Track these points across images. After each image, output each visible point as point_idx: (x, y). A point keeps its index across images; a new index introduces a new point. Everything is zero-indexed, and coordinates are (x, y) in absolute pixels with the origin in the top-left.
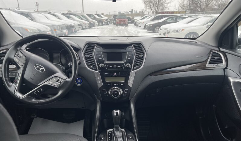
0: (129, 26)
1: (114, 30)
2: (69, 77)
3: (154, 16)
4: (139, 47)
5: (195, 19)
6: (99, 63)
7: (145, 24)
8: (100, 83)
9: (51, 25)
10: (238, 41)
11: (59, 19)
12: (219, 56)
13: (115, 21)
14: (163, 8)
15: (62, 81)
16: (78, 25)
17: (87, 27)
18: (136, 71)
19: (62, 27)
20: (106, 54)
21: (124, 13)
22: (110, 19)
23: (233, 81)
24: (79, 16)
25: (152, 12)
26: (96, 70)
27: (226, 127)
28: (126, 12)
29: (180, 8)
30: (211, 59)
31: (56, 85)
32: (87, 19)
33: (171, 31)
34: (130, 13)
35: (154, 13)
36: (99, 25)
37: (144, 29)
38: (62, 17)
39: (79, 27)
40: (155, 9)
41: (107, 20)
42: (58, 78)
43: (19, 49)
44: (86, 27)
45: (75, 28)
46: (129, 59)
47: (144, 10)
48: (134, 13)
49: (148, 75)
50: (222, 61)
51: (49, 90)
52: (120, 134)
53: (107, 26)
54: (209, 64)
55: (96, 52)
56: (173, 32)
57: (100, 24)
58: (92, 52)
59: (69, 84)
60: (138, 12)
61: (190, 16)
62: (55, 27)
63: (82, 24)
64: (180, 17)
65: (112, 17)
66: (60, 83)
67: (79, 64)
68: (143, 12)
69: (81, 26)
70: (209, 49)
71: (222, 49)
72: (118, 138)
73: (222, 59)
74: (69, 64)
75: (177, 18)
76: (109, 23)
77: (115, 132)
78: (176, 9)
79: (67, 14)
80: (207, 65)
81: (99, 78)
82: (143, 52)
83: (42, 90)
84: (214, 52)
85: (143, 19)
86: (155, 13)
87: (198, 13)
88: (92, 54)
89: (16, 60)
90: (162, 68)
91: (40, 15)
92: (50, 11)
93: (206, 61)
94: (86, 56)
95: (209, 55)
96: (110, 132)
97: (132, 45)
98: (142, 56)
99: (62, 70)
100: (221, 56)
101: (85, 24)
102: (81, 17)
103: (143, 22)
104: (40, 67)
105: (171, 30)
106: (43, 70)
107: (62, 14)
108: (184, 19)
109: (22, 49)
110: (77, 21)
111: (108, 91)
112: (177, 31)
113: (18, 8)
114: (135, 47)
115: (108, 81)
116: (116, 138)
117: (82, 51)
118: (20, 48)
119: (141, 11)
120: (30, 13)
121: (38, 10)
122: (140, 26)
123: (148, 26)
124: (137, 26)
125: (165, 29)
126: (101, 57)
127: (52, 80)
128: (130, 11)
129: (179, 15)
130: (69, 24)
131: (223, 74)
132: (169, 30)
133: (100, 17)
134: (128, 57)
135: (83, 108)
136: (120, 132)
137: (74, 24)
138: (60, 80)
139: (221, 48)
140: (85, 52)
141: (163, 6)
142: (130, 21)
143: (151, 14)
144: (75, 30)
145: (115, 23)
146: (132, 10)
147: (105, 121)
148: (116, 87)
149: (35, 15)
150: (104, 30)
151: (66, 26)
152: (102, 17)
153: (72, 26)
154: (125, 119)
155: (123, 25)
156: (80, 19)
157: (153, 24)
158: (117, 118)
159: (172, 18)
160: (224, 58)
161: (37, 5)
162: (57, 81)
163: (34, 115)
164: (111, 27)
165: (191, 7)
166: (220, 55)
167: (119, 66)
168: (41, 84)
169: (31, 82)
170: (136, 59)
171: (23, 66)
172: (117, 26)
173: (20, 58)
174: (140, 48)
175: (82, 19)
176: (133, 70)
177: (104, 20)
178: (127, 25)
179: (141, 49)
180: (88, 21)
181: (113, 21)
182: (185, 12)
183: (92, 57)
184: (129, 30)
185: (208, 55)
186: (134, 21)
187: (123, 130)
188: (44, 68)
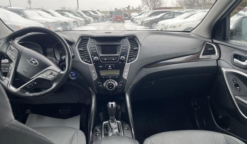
0: (126, 22)
1: (110, 27)
2: (63, 70)
3: (151, 12)
4: (133, 39)
5: (192, 14)
6: (93, 56)
7: (142, 20)
8: (95, 76)
9: (45, 22)
10: (230, 32)
11: (53, 16)
12: (212, 48)
13: (111, 17)
14: (161, 4)
15: (56, 74)
16: (73, 22)
17: (83, 24)
18: (131, 64)
19: (56, 24)
20: (101, 47)
21: (120, 10)
22: (106, 16)
23: (225, 71)
24: (74, 13)
25: (148, 8)
26: (90, 63)
27: (220, 117)
28: (122, 9)
29: (177, 3)
30: (204, 50)
31: (50, 78)
32: (82, 15)
33: (169, 27)
34: (126, 9)
35: (151, 9)
36: (94, 22)
37: (142, 25)
38: (57, 14)
39: (75, 25)
40: (152, 5)
41: (103, 16)
42: (52, 71)
43: (11, 42)
44: (81, 24)
45: (70, 26)
46: (123, 52)
47: (141, 6)
48: (130, 9)
49: (142, 68)
50: (215, 52)
51: (43, 83)
52: (116, 125)
53: (103, 23)
54: (203, 55)
55: (91, 46)
56: (170, 27)
57: (96, 21)
58: (86, 45)
59: (63, 77)
60: (134, 8)
61: (187, 12)
62: (49, 24)
63: (78, 21)
64: (177, 12)
65: (108, 14)
66: (54, 75)
67: (73, 57)
68: (140, 8)
69: (76, 23)
70: (203, 40)
71: (215, 41)
72: (114, 129)
73: (215, 51)
74: (63, 58)
75: (174, 13)
76: (105, 20)
77: (111, 123)
78: (174, 5)
79: (62, 10)
80: (201, 56)
81: (93, 71)
82: (137, 45)
83: (35, 83)
84: (207, 44)
85: (140, 15)
86: (153, 9)
87: (196, 8)
88: (86, 47)
89: (9, 53)
90: (157, 60)
91: (33, 12)
92: (43, 8)
93: (199, 53)
94: (80, 49)
95: (203, 47)
96: (106, 124)
97: (127, 38)
98: (136, 48)
99: (56, 63)
100: (214, 48)
101: (80, 21)
102: (76, 14)
103: (140, 19)
104: (34, 60)
105: (168, 25)
106: (36, 64)
107: (55, 11)
108: (181, 14)
109: (14, 42)
110: (72, 18)
111: (103, 84)
112: (174, 27)
113: (10, 6)
114: (129, 40)
115: (103, 73)
116: (112, 129)
117: (75, 45)
118: (13, 42)
119: (138, 7)
120: (22, 10)
121: (30, 7)
122: (137, 23)
123: (145, 22)
124: (134, 22)
125: (163, 25)
126: (95, 50)
127: (45, 73)
128: (126, 8)
129: (176, 11)
130: (64, 21)
131: (216, 65)
132: (166, 25)
133: (95, 14)
134: (122, 50)
135: (78, 102)
136: (115, 123)
137: (69, 21)
138: (54, 73)
139: (214, 39)
140: (79, 46)
141: (160, 2)
142: (127, 18)
143: (148, 10)
144: (70, 27)
145: (112, 20)
146: (129, 6)
147: (101, 114)
148: (110, 80)
149: (27, 12)
150: (100, 27)
151: (60, 23)
152: (98, 14)
153: (67, 23)
154: (120, 112)
155: (119, 22)
156: (74, 15)
157: (150, 21)
158: (112, 109)
159: (169, 13)
160: (217, 49)
161: (30, 2)
162: (51, 74)
163: (28, 111)
164: (108, 24)
165: (189, 3)
166: (213, 46)
167: (113, 59)
168: (35, 77)
169: (24, 75)
170: (131, 52)
171: (16, 59)
172: (113, 22)
173: (12, 52)
174: (135, 40)
175: (77, 16)
176: (127, 63)
177: (100, 17)
178: (124, 22)
179: (136, 42)
180: (84, 18)
181: (109, 17)
182: (183, 7)
183: (86, 51)
184: (125, 27)
185: (201, 46)
186: (130, 17)
187: (119, 122)
188: (37, 62)
